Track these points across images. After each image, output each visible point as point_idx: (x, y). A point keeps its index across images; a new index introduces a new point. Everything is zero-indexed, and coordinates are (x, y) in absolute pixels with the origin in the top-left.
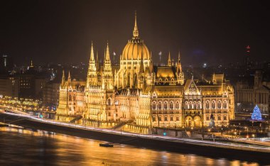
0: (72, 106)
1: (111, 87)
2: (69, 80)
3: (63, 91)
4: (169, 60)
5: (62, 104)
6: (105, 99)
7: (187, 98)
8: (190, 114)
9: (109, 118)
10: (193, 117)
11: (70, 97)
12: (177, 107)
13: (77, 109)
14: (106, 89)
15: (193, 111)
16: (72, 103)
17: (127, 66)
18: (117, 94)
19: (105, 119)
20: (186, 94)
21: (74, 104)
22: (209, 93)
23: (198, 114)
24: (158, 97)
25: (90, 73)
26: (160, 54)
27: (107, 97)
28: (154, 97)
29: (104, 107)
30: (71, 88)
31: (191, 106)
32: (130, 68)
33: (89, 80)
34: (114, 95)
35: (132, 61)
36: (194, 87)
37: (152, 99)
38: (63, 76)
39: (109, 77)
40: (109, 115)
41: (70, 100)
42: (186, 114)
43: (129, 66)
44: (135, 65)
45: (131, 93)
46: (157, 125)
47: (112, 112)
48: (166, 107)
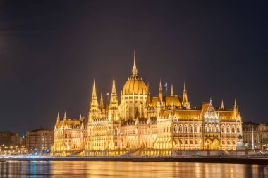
0: (67, 143)
1: (117, 119)
2: (65, 120)
3: (58, 131)
4: (172, 93)
5: (57, 142)
6: (112, 129)
7: (206, 121)
8: (209, 137)
9: (116, 147)
10: (212, 141)
11: (66, 135)
12: (196, 130)
13: (72, 146)
14: (113, 120)
15: (212, 135)
16: (68, 140)
17: (128, 100)
18: (122, 125)
19: (112, 149)
20: (205, 117)
21: (70, 141)
22: (223, 118)
23: (216, 137)
24: (179, 120)
25: (92, 108)
26: (166, 85)
27: (114, 128)
28: (176, 120)
29: (112, 137)
30: (67, 127)
31: (210, 130)
32: (131, 102)
33: (91, 115)
34: (120, 125)
35: (133, 96)
36: (212, 111)
37: (174, 122)
38: (58, 117)
39: (116, 109)
40: (116, 145)
41: (66, 137)
42: (206, 137)
43: (131, 100)
44: (136, 100)
45: (140, 122)
46: (179, 148)
47: (118, 141)
48: (186, 130)
